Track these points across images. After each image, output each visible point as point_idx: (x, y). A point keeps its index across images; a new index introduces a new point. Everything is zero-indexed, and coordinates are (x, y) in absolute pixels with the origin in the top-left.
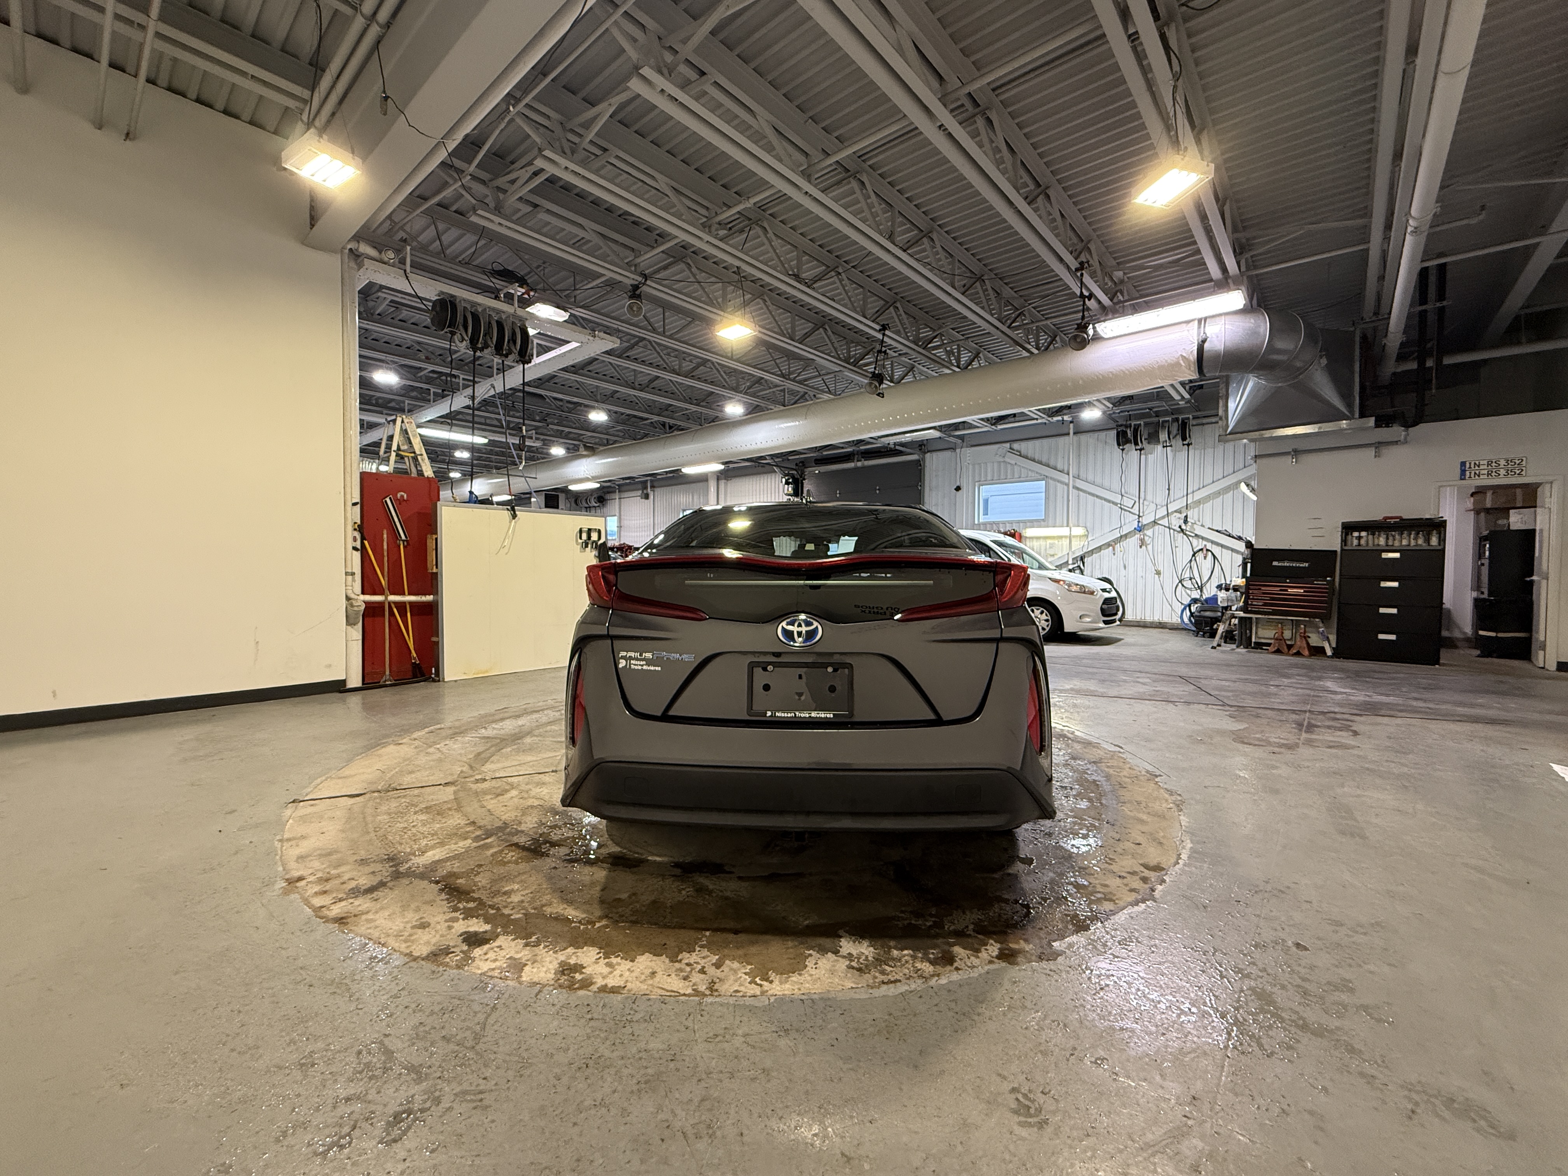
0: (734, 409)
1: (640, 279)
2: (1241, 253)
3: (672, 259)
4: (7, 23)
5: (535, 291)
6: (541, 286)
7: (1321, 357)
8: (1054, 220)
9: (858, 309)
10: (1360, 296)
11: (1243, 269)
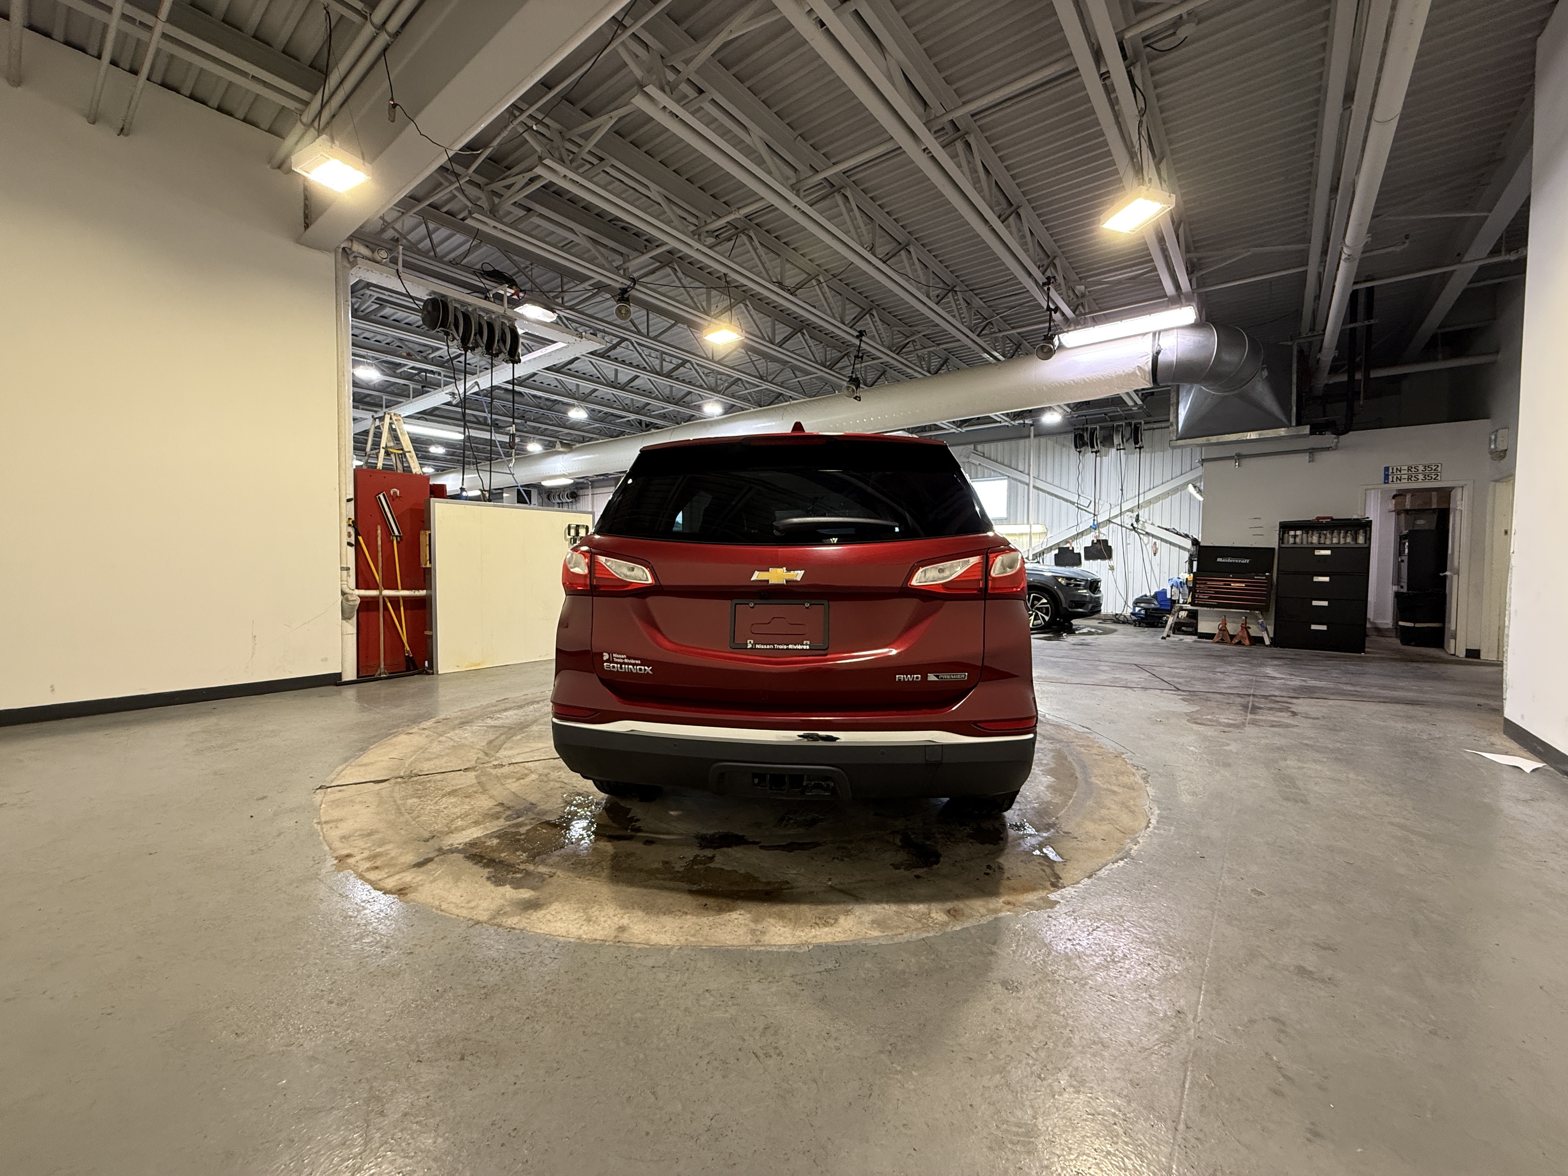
0: (713, 408)
1: (628, 283)
2: (1192, 272)
3: (658, 264)
4: (6, 17)
5: (524, 291)
6: (528, 286)
7: (1263, 369)
8: (1023, 237)
9: (836, 315)
10: (1298, 314)
11: (1194, 287)
